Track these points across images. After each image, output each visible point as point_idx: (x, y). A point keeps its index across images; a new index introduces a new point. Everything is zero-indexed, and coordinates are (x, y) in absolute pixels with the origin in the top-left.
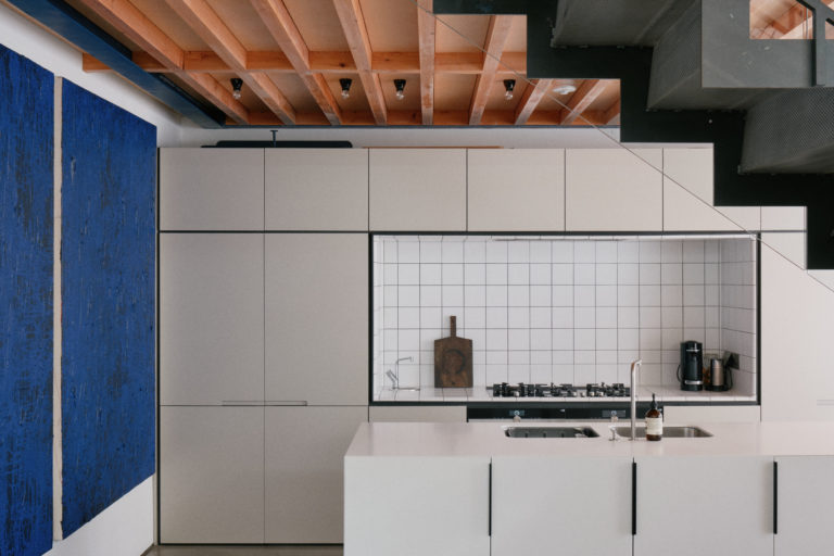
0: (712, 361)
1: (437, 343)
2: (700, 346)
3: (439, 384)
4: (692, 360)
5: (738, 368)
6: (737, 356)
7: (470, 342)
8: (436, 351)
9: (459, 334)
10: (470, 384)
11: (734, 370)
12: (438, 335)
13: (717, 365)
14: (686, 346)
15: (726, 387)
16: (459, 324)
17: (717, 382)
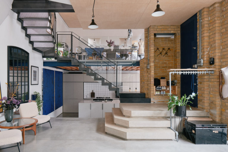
3: (91, 97)
8: (91, 94)
9: (94, 92)
10: (94, 97)
12: (91, 92)
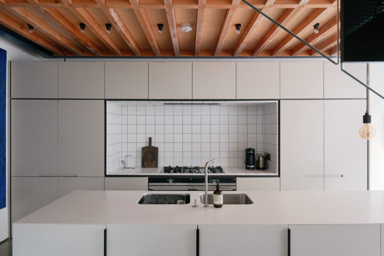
0: (259, 157)
1: (143, 148)
2: (254, 150)
3: (143, 166)
4: (250, 157)
5: (270, 160)
6: (270, 155)
7: (157, 148)
8: (142, 152)
10: (156, 166)
11: (268, 161)
12: (144, 145)
13: (261, 159)
14: (248, 150)
15: (265, 168)
16: (153, 141)
17: (261, 166)
